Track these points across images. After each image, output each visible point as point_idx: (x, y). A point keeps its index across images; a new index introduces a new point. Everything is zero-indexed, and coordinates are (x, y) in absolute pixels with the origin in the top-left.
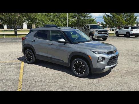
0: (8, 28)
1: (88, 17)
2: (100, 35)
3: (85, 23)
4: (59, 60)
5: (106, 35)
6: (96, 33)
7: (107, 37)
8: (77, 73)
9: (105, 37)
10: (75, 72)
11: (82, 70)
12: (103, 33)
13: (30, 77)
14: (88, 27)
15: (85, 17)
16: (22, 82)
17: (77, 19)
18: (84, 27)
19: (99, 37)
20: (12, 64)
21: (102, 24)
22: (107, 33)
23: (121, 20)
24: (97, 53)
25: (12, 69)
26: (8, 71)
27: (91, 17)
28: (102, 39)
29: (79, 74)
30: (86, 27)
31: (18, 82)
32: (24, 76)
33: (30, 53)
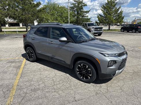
0: (23, 26)
1: (86, 16)
2: (96, 32)
3: (83, 21)
4: (60, 60)
5: (101, 32)
6: (93, 29)
7: (102, 33)
8: (82, 77)
9: (100, 33)
10: (79, 76)
11: (87, 74)
12: (99, 29)
13: (27, 81)
14: (86, 24)
15: (83, 17)
16: (15, 91)
17: (77, 18)
18: (82, 24)
19: (95, 33)
20: (13, 62)
21: (96, 22)
22: (102, 30)
23: (112, 19)
24: (107, 55)
25: (11, 69)
26: (6, 73)
27: (88, 16)
28: (97, 35)
29: (83, 78)
30: (84, 24)
31: (10, 91)
32: (21, 80)
33: (31, 51)
